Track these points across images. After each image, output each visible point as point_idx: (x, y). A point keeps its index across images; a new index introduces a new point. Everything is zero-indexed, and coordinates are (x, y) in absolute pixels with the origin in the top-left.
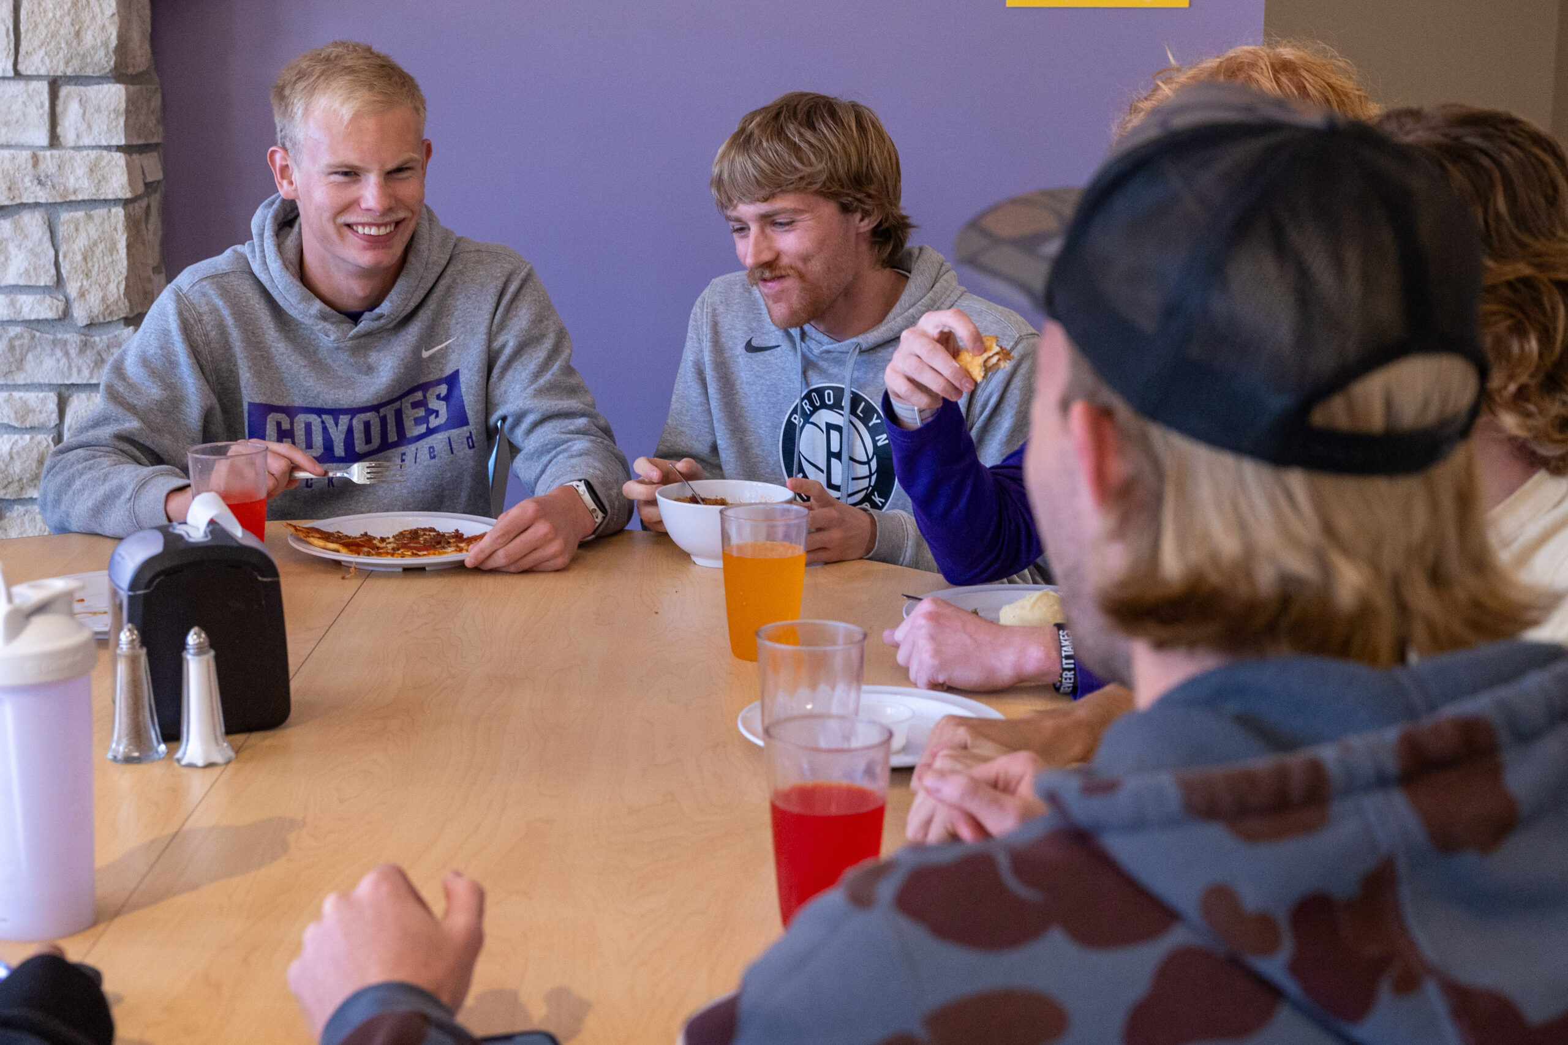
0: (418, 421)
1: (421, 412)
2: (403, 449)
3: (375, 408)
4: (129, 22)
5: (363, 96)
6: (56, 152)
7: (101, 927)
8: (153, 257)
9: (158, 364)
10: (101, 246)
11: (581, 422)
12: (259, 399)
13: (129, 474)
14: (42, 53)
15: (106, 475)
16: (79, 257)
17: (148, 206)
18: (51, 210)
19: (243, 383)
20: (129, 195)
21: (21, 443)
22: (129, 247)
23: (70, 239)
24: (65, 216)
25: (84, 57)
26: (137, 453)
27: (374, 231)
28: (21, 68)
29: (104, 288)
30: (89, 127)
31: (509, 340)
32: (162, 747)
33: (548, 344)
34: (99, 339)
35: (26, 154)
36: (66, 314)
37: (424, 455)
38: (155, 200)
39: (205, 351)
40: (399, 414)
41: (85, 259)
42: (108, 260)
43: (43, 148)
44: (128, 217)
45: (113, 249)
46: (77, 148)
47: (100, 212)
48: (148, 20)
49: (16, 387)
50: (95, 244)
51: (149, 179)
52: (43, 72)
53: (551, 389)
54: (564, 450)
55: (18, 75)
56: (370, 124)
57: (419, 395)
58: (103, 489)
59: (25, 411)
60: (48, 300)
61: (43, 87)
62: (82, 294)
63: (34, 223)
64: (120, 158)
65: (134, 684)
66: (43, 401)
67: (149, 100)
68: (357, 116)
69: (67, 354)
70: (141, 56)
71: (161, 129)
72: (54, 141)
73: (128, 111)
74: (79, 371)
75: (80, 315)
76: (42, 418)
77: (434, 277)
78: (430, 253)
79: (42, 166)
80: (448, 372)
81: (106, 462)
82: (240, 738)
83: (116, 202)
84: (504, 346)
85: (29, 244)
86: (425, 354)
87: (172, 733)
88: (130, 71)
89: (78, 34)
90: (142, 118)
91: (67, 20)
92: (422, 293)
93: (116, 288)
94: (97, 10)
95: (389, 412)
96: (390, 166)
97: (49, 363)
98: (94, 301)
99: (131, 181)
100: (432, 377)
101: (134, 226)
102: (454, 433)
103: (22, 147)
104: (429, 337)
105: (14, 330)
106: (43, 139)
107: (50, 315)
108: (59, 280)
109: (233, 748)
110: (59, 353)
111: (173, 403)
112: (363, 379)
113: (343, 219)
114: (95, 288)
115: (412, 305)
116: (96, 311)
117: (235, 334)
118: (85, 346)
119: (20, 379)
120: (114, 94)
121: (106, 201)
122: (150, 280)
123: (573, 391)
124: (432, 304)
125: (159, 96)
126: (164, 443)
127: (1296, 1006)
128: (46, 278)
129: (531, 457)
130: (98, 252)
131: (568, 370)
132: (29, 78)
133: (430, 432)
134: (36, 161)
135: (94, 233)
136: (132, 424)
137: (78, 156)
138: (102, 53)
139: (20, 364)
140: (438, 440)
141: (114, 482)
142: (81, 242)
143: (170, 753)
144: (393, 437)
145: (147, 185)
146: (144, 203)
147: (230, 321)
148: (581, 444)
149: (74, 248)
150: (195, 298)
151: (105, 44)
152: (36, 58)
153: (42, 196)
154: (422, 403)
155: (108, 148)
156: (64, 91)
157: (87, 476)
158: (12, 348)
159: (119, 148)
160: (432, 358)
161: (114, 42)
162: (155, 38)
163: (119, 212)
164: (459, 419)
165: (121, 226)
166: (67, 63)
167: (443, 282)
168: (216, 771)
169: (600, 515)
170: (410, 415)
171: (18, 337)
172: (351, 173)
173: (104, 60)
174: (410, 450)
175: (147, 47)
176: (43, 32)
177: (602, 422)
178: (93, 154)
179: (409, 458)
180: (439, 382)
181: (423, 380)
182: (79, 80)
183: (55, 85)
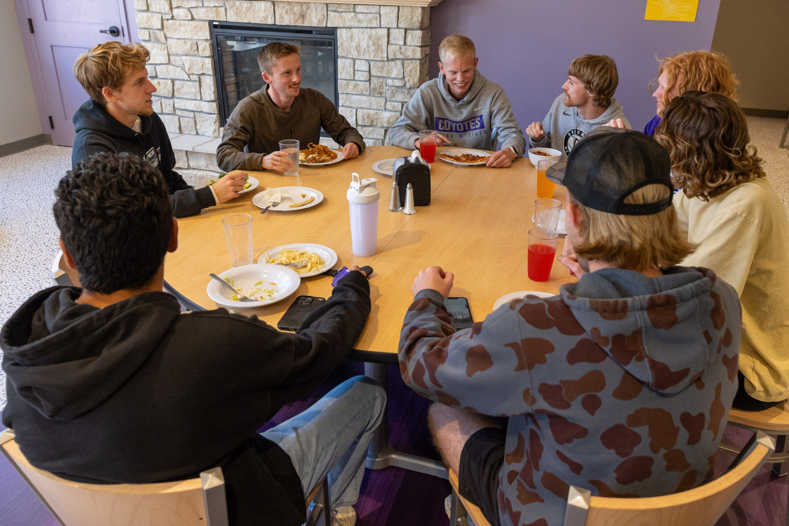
0: (473, 126)
1: (474, 123)
2: (470, 132)
3: (462, 122)
4: (424, 15)
5: (457, 54)
6: (405, 47)
7: (377, 255)
8: (426, 72)
9: (416, 107)
10: (414, 70)
11: (514, 130)
12: (438, 116)
13: (408, 134)
14: (403, 22)
15: (402, 134)
16: (409, 72)
17: (426, 60)
18: (403, 60)
19: (435, 112)
20: (421, 58)
21: (393, 114)
22: (420, 70)
23: (407, 68)
24: (406, 62)
25: (413, 24)
26: (410, 128)
27: (460, 85)
28: (399, 26)
29: (414, 80)
30: (413, 41)
31: (496, 109)
32: (401, 208)
33: (506, 110)
34: (412, 91)
35: (398, 47)
36: (405, 85)
37: (474, 134)
38: (428, 58)
39: (427, 104)
40: (468, 124)
41: (410, 72)
42: (415, 73)
43: (402, 45)
44: (420, 63)
45: (416, 70)
46: (410, 46)
47: (414, 61)
48: (429, 14)
49: (393, 101)
50: (412, 69)
51: (426, 53)
52: (403, 27)
53: (507, 121)
54: (510, 136)
55: (398, 27)
56: (459, 61)
57: (473, 119)
58: (401, 137)
59: (394, 107)
60: (401, 81)
61: (403, 31)
62: (409, 81)
63: (399, 63)
64: (419, 49)
65: (395, 194)
66: (398, 105)
67: (428, 34)
68: (455, 59)
69: (404, 95)
70: (427, 23)
71: (430, 41)
72: (405, 44)
73: (422, 38)
74: (407, 99)
75: (408, 86)
76: (398, 109)
77: (477, 92)
78: (478, 85)
79: (402, 50)
80: (480, 115)
81: (403, 130)
82: (418, 207)
83: (418, 59)
84: (494, 110)
85: (398, 68)
86: (475, 110)
87: (403, 205)
88: (424, 27)
89: (412, 18)
90: (426, 39)
91: (410, 15)
92: (474, 95)
93: (416, 80)
94: (417, 12)
95: (466, 123)
96: (463, 70)
97: (400, 96)
98: (411, 82)
99: (422, 55)
100: (477, 115)
101: (422, 65)
102: (481, 130)
103: (397, 45)
104: (476, 106)
105: (393, 88)
106: (402, 43)
107: (401, 85)
108: (404, 77)
109: (415, 210)
110: (403, 94)
111: (419, 117)
112: (460, 115)
113: (453, 82)
114: (412, 79)
115: (472, 98)
116: (411, 85)
117: (433, 101)
118: (409, 93)
119: (394, 99)
120: (419, 33)
121: (415, 59)
122: (425, 77)
123: (512, 121)
124: (477, 98)
125: (430, 33)
126: (417, 126)
127: (611, 358)
128: (401, 77)
129: (502, 137)
130: (413, 71)
131: (511, 115)
132: (400, 28)
133: (476, 129)
134: (400, 48)
135: (412, 66)
136: (409, 122)
137: (410, 48)
138: (417, 23)
139: (394, 96)
140: (478, 131)
141: (404, 136)
142: (409, 68)
143: (402, 209)
144: (467, 129)
145: (426, 55)
146: (424, 59)
147: (432, 97)
148: (514, 135)
149: (408, 70)
150: (425, 91)
151: (418, 21)
152: (402, 24)
153: (401, 57)
154: (474, 121)
155: (417, 46)
156: (408, 32)
157: (398, 134)
158: (392, 92)
159: (419, 46)
160: (477, 111)
161: (420, 20)
162: (431, 19)
163: (418, 62)
164: (482, 126)
165: (418, 65)
166: (409, 25)
167: (480, 93)
168: (411, 216)
169: (516, 154)
170: (471, 124)
171: (394, 90)
172: (455, 73)
173: (417, 25)
174: (471, 132)
175: (429, 21)
176: (404, 17)
177: (519, 129)
178: (413, 47)
179: (471, 134)
180: (478, 117)
181: (474, 116)
182: (411, 29)
183: (406, 30)
